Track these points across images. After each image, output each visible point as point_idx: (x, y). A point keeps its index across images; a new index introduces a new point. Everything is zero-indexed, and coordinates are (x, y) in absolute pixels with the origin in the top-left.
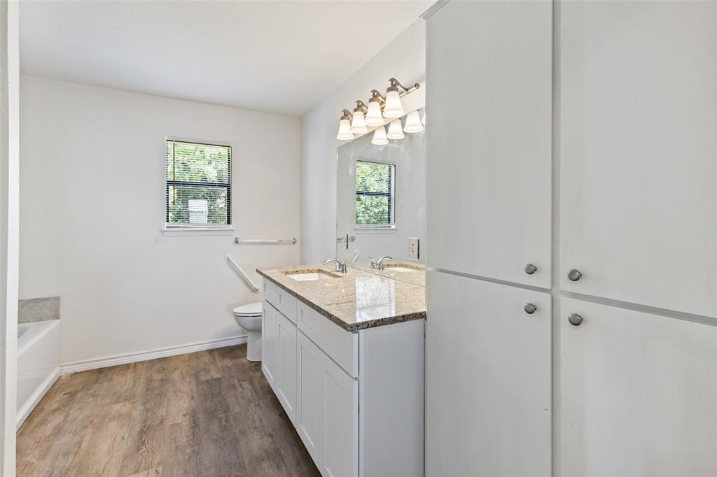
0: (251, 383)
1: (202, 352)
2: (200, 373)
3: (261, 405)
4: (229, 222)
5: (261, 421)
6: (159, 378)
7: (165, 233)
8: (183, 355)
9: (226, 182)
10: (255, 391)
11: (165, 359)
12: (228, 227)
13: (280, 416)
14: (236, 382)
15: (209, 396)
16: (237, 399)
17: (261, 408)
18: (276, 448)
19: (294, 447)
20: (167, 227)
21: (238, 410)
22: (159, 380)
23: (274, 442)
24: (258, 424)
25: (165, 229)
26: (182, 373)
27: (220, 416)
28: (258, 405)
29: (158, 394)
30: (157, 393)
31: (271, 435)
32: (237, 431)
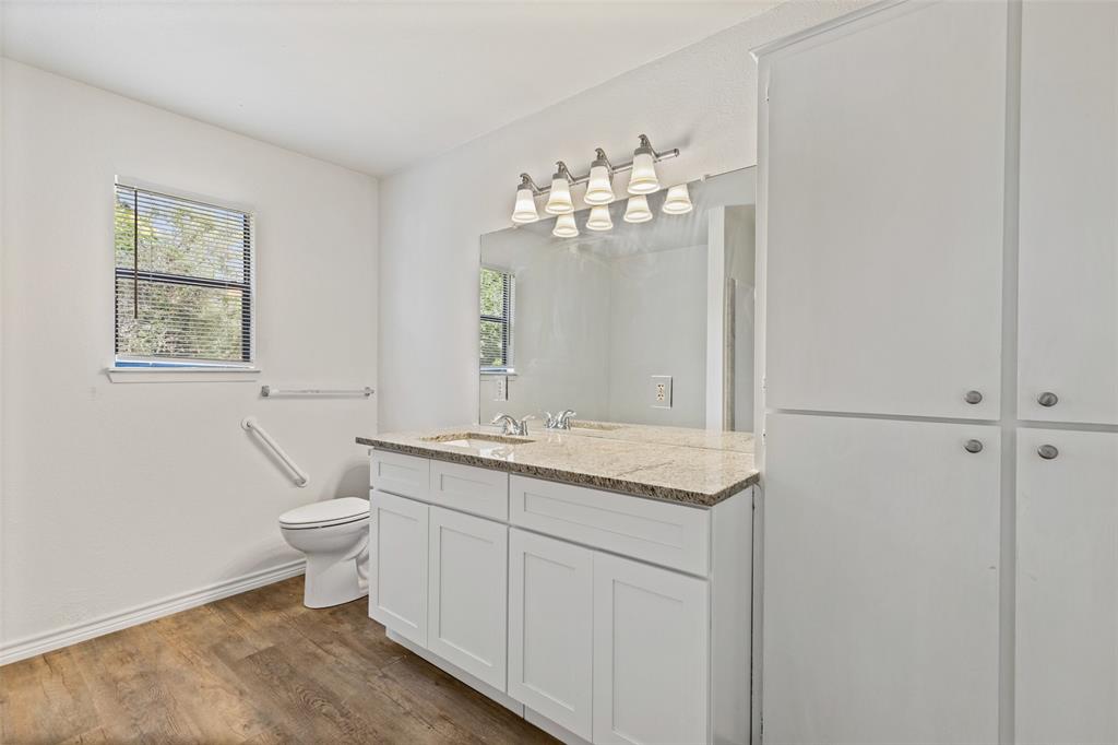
0: (344, 643)
1: (198, 608)
2: (222, 646)
3: (390, 674)
4: (246, 357)
5: (409, 700)
6: (133, 673)
7: (112, 375)
8: (157, 621)
9: (240, 280)
10: (362, 655)
11: (117, 636)
12: (244, 366)
13: (437, 684)
14: (312, 648)
15: (276, 683)
16: (337, 676)
17: (394, 680)
18: (467, 735)
19: (498, 725)
20: (118, 364)
21: (352, 692)
22: (136, 676)
23: (456, 727)
24: (408, 706)
25: (113, 367)
26: (180, 654)
27: (324, 711)
28: (385, 676)
29: (154, 702)
30: (149, 700)
31: (444, 718)
32: (377, 727)
